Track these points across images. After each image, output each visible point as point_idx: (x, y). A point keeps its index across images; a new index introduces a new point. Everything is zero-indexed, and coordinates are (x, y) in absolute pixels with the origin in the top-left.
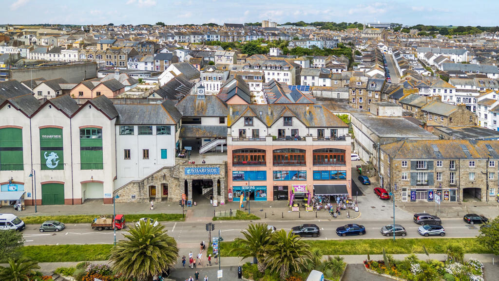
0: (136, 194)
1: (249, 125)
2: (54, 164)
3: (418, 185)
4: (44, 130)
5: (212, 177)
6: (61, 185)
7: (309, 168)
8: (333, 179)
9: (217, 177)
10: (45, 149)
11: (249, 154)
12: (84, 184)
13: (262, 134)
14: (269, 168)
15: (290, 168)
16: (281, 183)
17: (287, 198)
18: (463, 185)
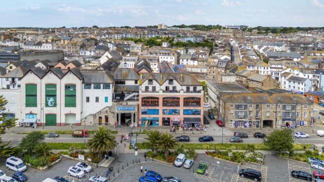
0: (92, 121)
1: (150, 84)
2: (52, 104)
3: (239, 118)
4: (48, 86)
5: (131, 112)
6: (55, 115)
7: (181, 108)
8: (194, 114)
9: (133, 112)
10: (48, 96)
11: (150, 100)
12: (67, 115)
13: (157, 89)
14: (161, 108)
15: (171, 108)
16: (166, 116)
17: (169, 125)
18: (263, 119)
